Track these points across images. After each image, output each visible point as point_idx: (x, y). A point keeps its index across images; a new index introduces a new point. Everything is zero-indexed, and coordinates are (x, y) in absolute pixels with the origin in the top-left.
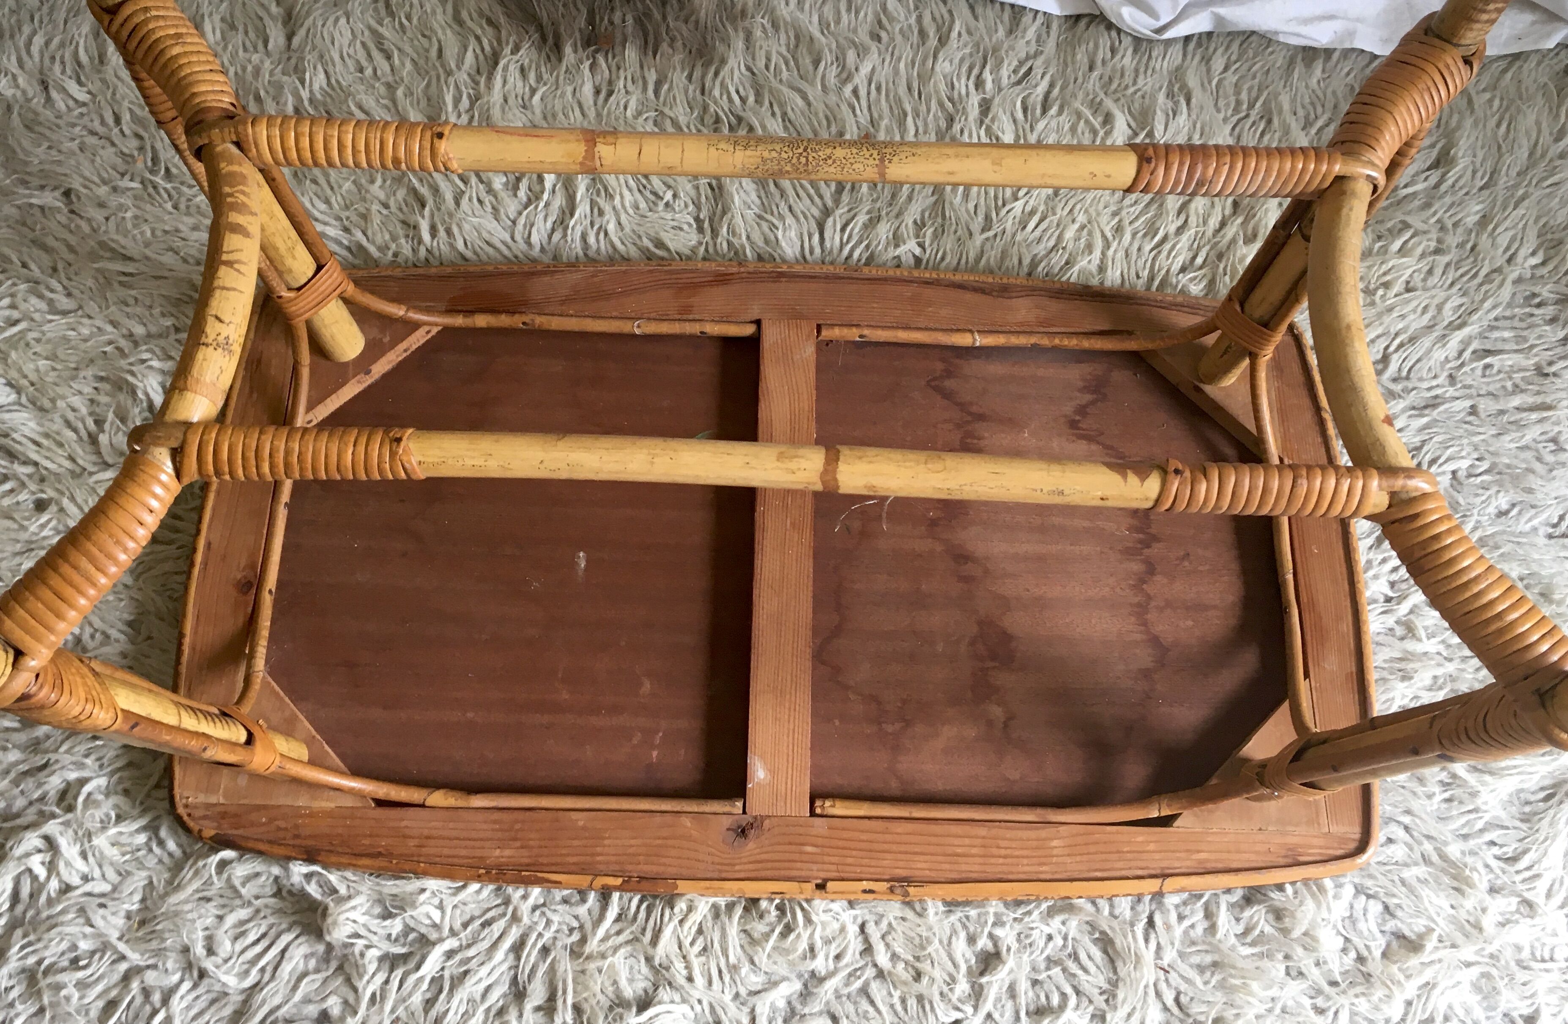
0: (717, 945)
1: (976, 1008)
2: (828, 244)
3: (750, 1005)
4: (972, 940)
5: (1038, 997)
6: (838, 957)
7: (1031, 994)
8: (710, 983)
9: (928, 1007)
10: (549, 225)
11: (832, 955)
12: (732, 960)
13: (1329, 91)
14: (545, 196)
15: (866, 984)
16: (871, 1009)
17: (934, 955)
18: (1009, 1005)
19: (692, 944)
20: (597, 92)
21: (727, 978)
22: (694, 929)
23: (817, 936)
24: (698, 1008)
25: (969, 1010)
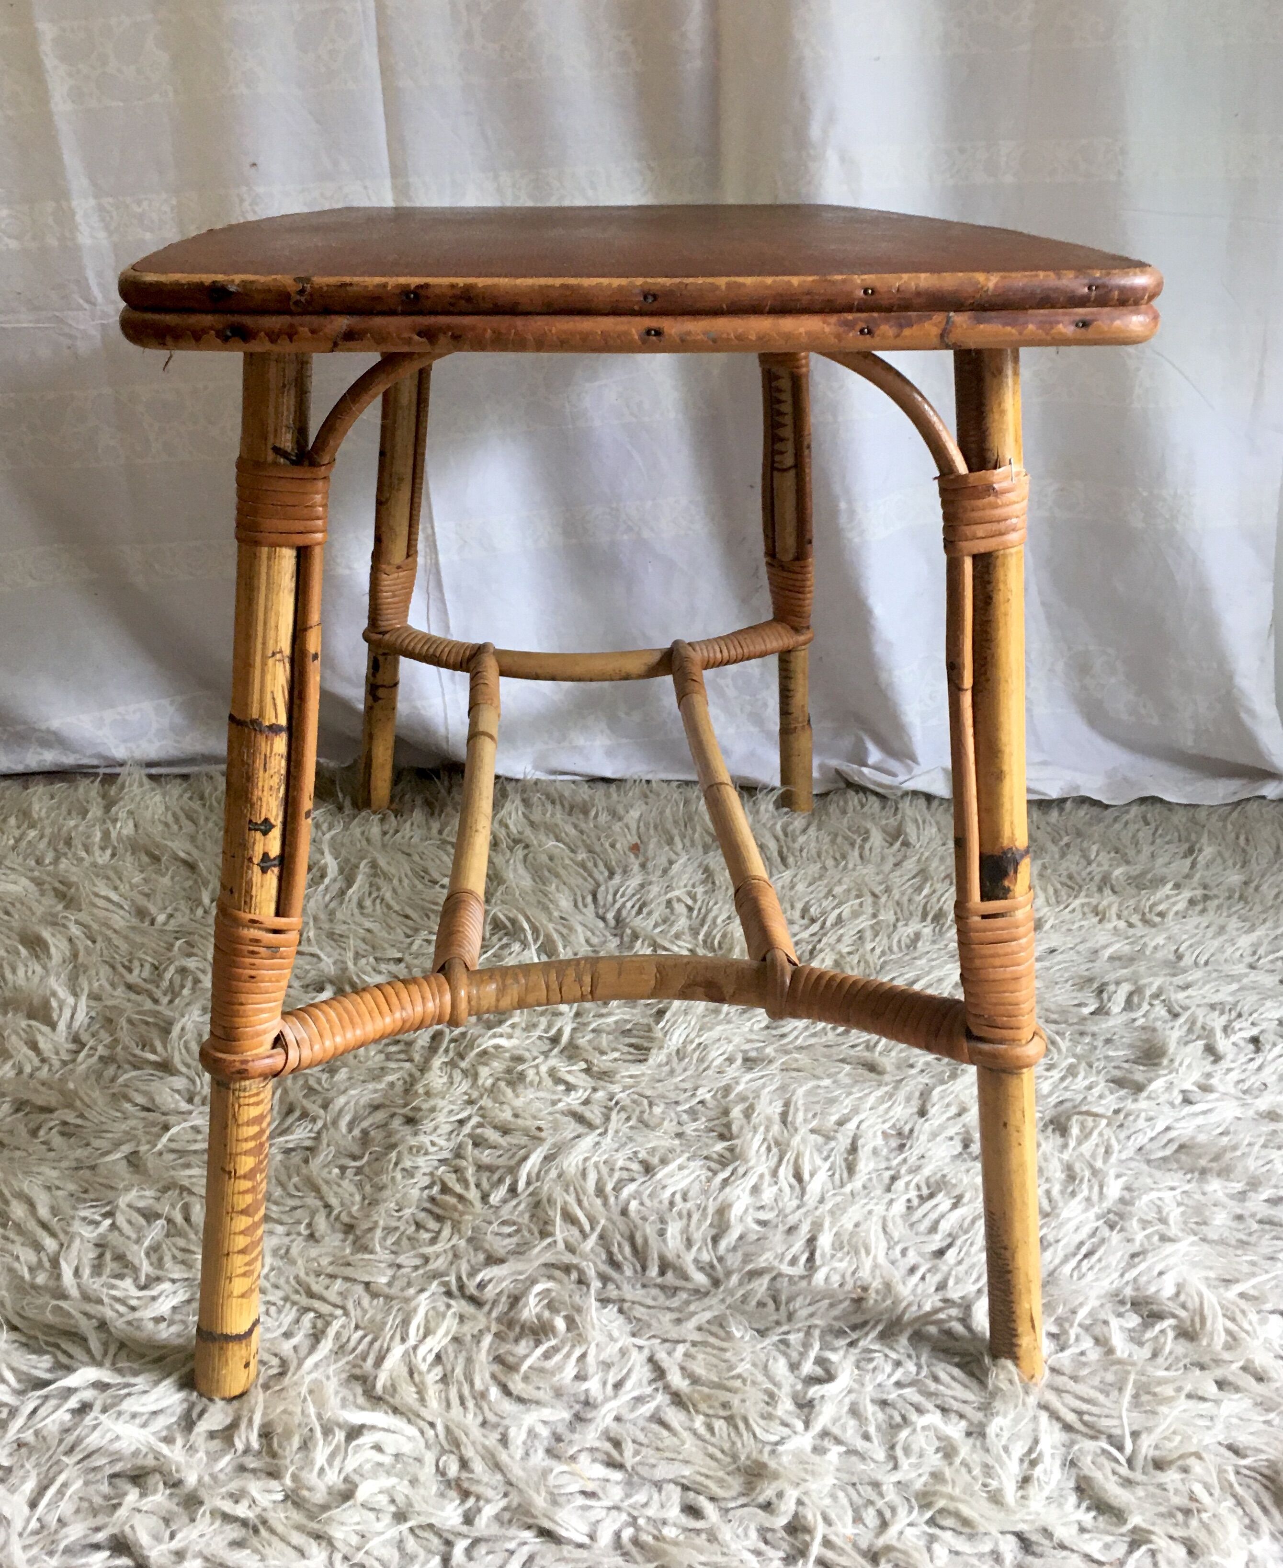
0: (459, 1371)
1: (807, 1425)
2: (601, 902)
3: (500, 1430)
4: (794, 1367)
5: (891, 1417)
6: (618, 1386)
7: (880, 1416)
8: (448, 1405)
9: (741, 1426)
10: (327, 898)
11: (611, 1381)
12: (478, 1385)
13: (1069, 824)
14: (327, 881)
15: (658, 1408)
16: (665, 1433)
17: (745, 1375)
18: (852, 1423)
19: (429, 1371)
20: (385, 833)
21: (470, 1404)
22: (431, 1358)
23: (590, 1359)
24: (430, 1433)
25: (799, 1425)
